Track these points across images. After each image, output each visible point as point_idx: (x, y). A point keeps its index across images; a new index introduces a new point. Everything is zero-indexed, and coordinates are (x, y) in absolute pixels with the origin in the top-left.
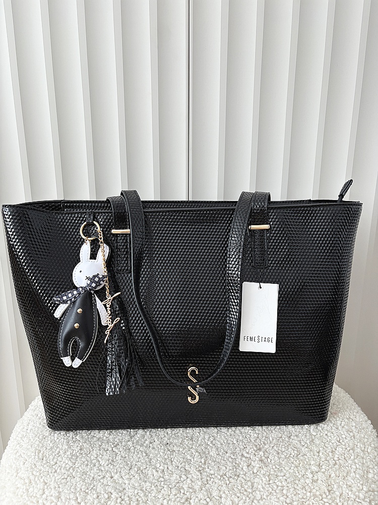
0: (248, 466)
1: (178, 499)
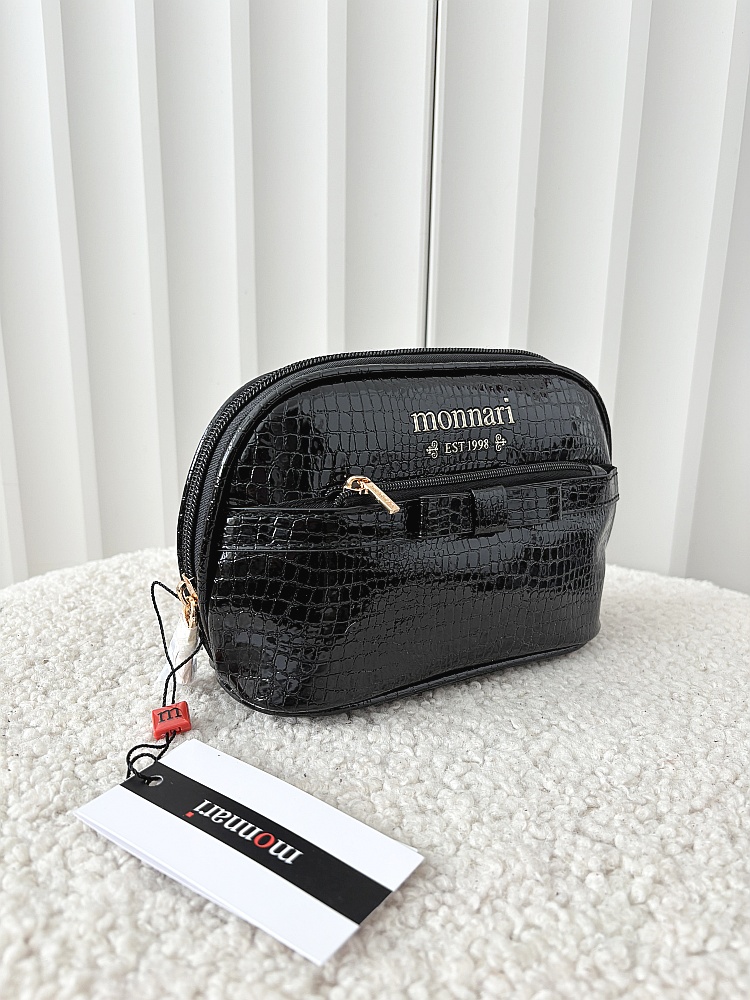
0: (607, 873)
1: (273, 978)
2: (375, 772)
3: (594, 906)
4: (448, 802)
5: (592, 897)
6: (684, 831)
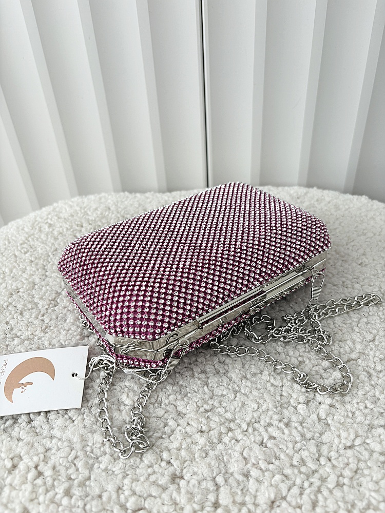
3: (301, 424)
5: (300, 418)
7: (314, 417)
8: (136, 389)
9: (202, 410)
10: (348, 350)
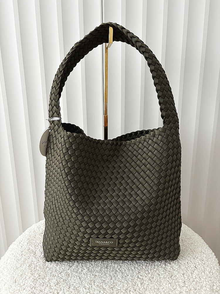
2: (106, 270)
3: (139, 290)
4: (118, 274)
5: (139, 288)
6: (152, 275)
7: (143, 287)
8: (89, 282)
9: (110, 287)
10: (153, 268)
